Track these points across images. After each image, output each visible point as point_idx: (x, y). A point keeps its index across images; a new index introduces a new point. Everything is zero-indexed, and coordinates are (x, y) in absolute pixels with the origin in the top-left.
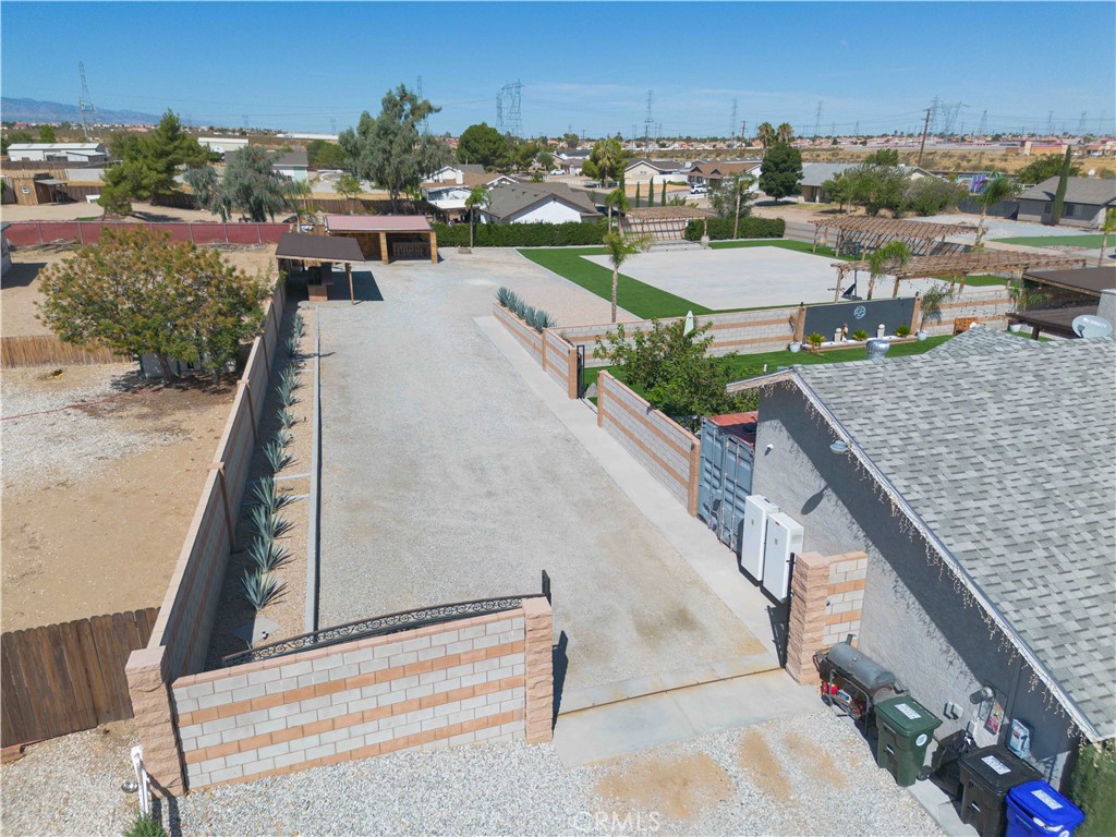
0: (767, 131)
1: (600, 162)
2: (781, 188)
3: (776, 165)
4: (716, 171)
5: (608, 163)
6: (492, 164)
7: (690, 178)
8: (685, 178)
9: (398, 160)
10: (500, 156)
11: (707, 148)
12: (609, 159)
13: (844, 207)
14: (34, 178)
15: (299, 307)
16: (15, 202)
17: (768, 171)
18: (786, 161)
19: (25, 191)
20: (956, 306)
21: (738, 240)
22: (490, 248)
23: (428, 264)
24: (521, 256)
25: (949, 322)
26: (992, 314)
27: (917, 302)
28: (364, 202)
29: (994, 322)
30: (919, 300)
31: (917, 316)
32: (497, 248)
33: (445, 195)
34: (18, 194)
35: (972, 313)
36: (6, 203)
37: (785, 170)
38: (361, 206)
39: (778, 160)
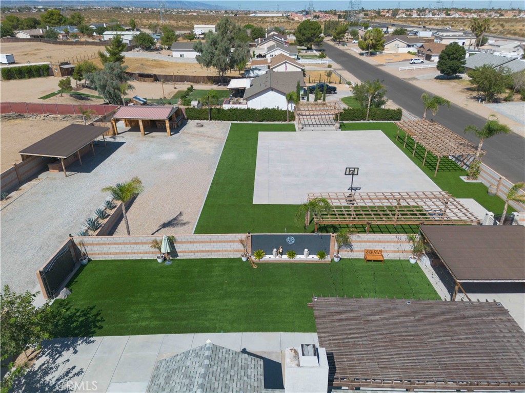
0: (475, 23)
1: (367, 42)
2: (449, 70)
3: (448, 55)
4: (429, 50)
6: (313, 41)
7: (419, 52)
8: (416, 51)
9: (217, 58)
12: (371, 40)
14: (60, 65)
15: (38, 177)
16: (53, 75)
17: (443, 59)
18: (454, 54)
19: (56, 70)
20: (364, 242)
21: (368, 122)
22: (219, 121)
23: (166, 136)
24: (227, 130)
25: (360, 251)
26: (395, 249)
27: (332, 238)
28: (208, 77)
29: (397, 254)
30: (333, 236)
31: (334, 246)
32: (223, 122)
33: (251, 72)
34: (54, 72)
35: (378, 247)
36: (50, 76)
37: (454, 59)
38: (206, 79)
39: (449, 53)
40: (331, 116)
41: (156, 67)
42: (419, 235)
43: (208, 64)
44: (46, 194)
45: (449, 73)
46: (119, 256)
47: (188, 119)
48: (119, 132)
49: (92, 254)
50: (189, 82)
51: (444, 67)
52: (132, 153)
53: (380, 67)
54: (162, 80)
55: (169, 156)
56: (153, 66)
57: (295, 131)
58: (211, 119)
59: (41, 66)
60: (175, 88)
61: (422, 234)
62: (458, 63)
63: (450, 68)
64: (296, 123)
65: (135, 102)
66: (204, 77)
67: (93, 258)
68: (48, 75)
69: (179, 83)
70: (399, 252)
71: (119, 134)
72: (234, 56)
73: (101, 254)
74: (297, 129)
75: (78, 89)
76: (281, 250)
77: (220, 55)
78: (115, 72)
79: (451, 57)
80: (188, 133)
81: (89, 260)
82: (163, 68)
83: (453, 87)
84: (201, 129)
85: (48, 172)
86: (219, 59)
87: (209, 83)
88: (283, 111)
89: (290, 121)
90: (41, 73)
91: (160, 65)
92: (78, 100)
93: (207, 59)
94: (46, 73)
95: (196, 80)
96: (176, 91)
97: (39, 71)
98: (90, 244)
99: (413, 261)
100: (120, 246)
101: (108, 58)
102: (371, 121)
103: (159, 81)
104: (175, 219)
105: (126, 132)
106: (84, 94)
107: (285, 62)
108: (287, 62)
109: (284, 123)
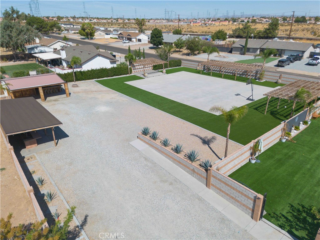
0: (138, 21)
1: (86, 31)
2: (158, 43)
3: (156, 35)
4: (129, 35)
5: (89, 31)
7: (119, 37)
8: (116, 37)
10: (44, 28)
11: (105, 21)
12: (89, 29)
13: (181, 50)
15: (24, 157)
22: (83, 81)
23: (65, 97)
24: (101, 85)
27: (308, 110)
33: (36, 49)
39: (156, 34)
40: (151, 68)
53: (108, 45)
57: (144, 78)
80: (79, 92)
85: (24, 150)
89: (130, 74)
102: (170, 68)
107: (58, 42)
108: (60, 41)
109: (128, 75)
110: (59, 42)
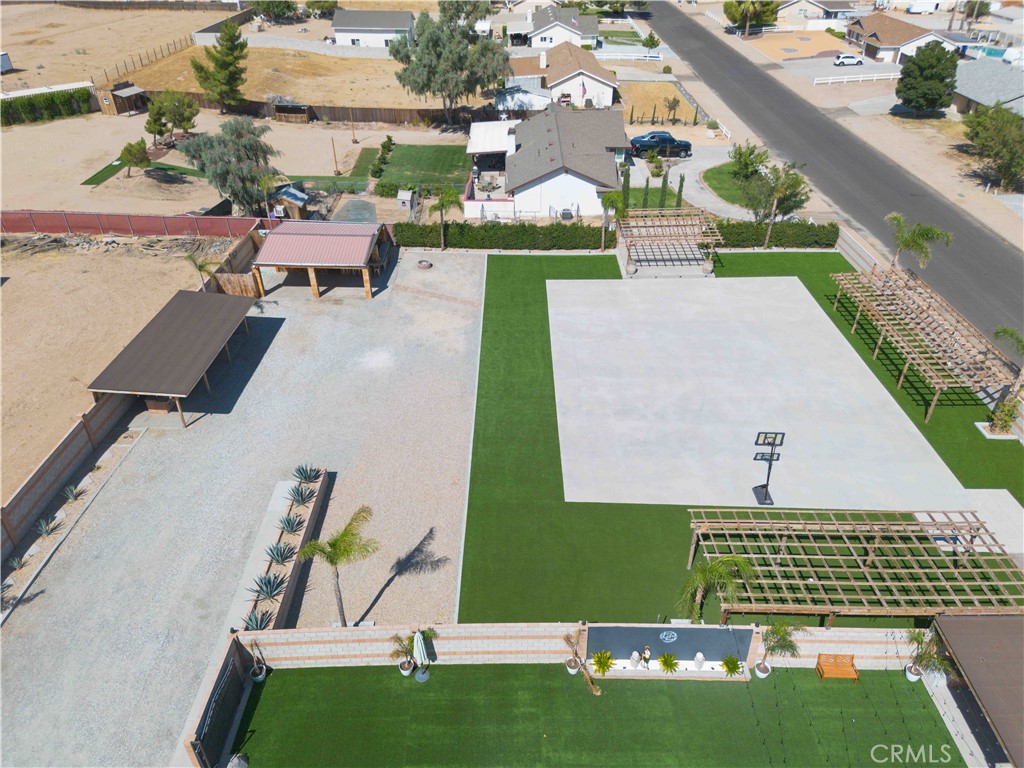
2: (922, 101)
3: (921, 69)
4: (875, 36)
5: (751, 9)
7: (850, 33)
9: (442, 79)
12: (753, 4)
14: (112, 91)
15: (127, 429)
16: (100, 110)
17: (909, 76)
18: (933, 68)
19: (105, 99)
20: (821, 642)
21: (768, 251)
22: (463, 251)
23: (362, 298)
24: (481, 277)
25: (809, 656)
26: (879, 654)
27: (754, 635)
28: (419, 112)
29: (884, 661)
30: (758, 633)
31: (757, 649)
32: (471, 251)
33: (509, 98)
34: (101, 104)
35: (846, 650)
36: (92, 112)
37: (932, 77)
38: (416, 115)
39: (924, 64)
41: (305, 74)
42: (931, 631)
43: (421, 89)
44: (154, 478)
45: (921, 106)
46: (325, 661)
47: (398, 246)
48: (267, 288)
49: (274, 659)
50: (382, 121)
51: (912, 94)
52: (303, 351)
53: (771, 73)
54: (325, 118)
55: (378, 360)
56: (298, 72)
57: (620, 277)
58: (446, 246)
59: (75, 92)
60: (356, 142)
61: (936, 630)
62: (940, 87)
63: (924, 96)
64: (619, 252)
65: (286, 204)
66: (411, 110)
67: (274, 665)
68: (91, 111)
69: (362, 124)
70: (886, 657)
71: (267, 293)
72: (475, 69)
73: (291, 659)
74: (623, 272)
75: (159, 154)
76: (647, 654)
77: (448, 72)
78: (244, 141)
79: (927, 72)
80: (406, 289)
81: (269, 670)
82: (320, 75)
83: (930, 141)
84: (429, 275)
85: (145, 413)
86: (445, 81)
87: (422, 124)
88: (594, 229)
89: (606, 247)
90: (75, 106)
91: (312, 68)
92: (164, 185)
93: (419, 80)
94: (84, 107)
95: (394, 117)
96: (358, 148)
97: (70, 103)
98: (270, 644)
99: (912, 678)
100: (328, 646)
101: (212, 75)
102: (775, 250)
103: (318, 120)
104: (419, 549)
105: (279, 286)
106: (173, 168)
107: (579, 74)
108: (583, 74)
109: (594, 253)
110: (581, 76)
